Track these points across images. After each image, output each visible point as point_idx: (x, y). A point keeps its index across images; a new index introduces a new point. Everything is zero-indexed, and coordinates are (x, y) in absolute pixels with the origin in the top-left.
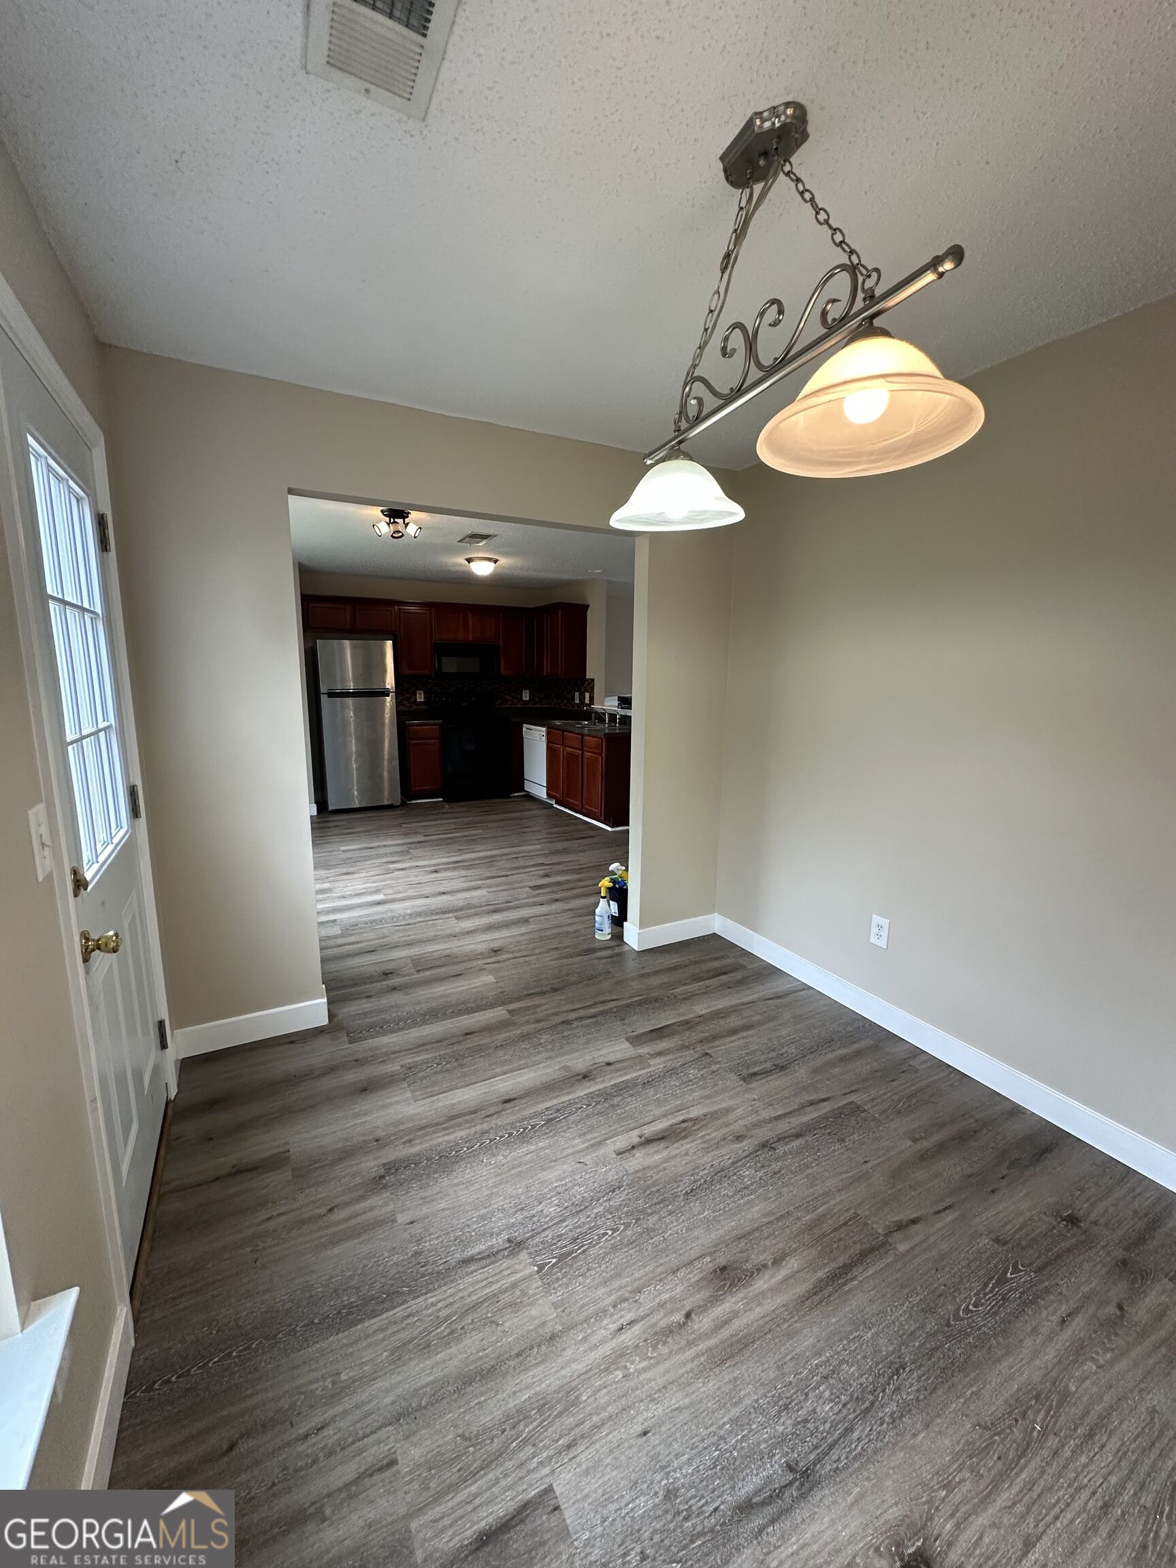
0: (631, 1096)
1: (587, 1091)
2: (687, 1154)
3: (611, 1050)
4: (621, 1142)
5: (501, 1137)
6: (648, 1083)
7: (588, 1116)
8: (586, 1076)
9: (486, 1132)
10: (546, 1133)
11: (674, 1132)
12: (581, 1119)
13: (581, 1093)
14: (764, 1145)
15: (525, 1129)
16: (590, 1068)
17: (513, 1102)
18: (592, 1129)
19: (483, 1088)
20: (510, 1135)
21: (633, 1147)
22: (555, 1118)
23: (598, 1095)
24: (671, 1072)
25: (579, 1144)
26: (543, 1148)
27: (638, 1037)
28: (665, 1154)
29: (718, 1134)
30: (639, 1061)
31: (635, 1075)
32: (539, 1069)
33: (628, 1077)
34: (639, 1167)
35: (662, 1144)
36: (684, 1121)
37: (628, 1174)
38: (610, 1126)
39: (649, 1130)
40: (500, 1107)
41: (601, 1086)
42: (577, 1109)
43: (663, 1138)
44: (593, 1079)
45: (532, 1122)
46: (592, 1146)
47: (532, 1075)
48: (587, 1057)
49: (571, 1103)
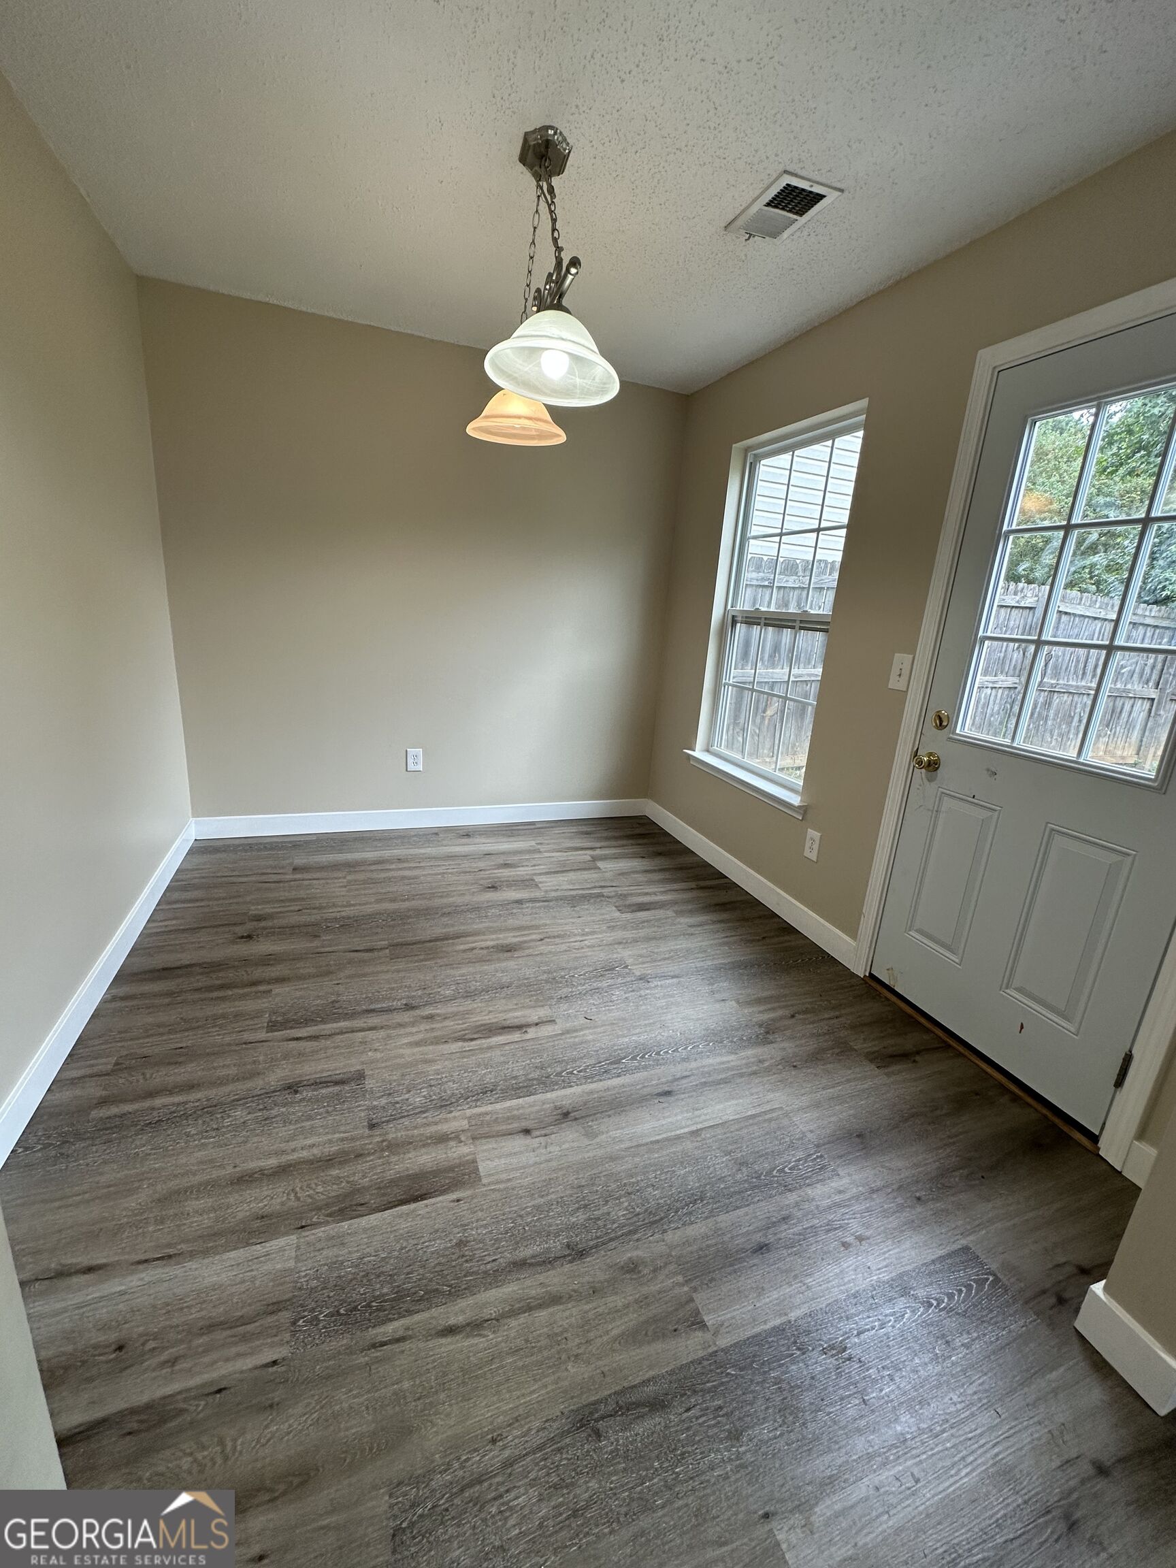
0: (515, 1078)
1: (568, 1091)
2: (490, 1012)
3: (514, 1160)
4: (546, 1030)
5: (667, 1052)
6: (486, 1092)
7: (574, 1060)
8: (565, 1115)
9: (684, 1060)
10: (621, 1049)
11: (490, 1031)
12: (582, 1058)
13: (577, 1090)
14: (413, 1008)
15: (643, 1057)
16: (555, 1129)
17: (660, 1090)
18: (574, 1046)
19: (703, 1117)
20: (658, 1054)
21: (537, 1024)
22: (611, 1063)
23: (557, 1084)
24: (445, 1104)
25: (588, 1035)
26: (624, 1036)
27: (456, 1184)
28: (511, 1015)
29: (447, 1023)
30: (481, 1132)
31: (498, 1106)
32: (631, 1140)
33: (508, 1104)
34: (538, 1009)
35: (508, 1023)
36: (472, 1040)
37: (550, 1005)
38: (554, 1046)
39: (516, 1036)
40: (674, 1087)
41: (549, 1095)
42: (585, 1070)
43: (504, 1028)
44: (556, 1108)
45: (636, 1063)
46: (576, 1031)
47: (639, 1129)
48: (555, 1149)
49: (589, 1078)
